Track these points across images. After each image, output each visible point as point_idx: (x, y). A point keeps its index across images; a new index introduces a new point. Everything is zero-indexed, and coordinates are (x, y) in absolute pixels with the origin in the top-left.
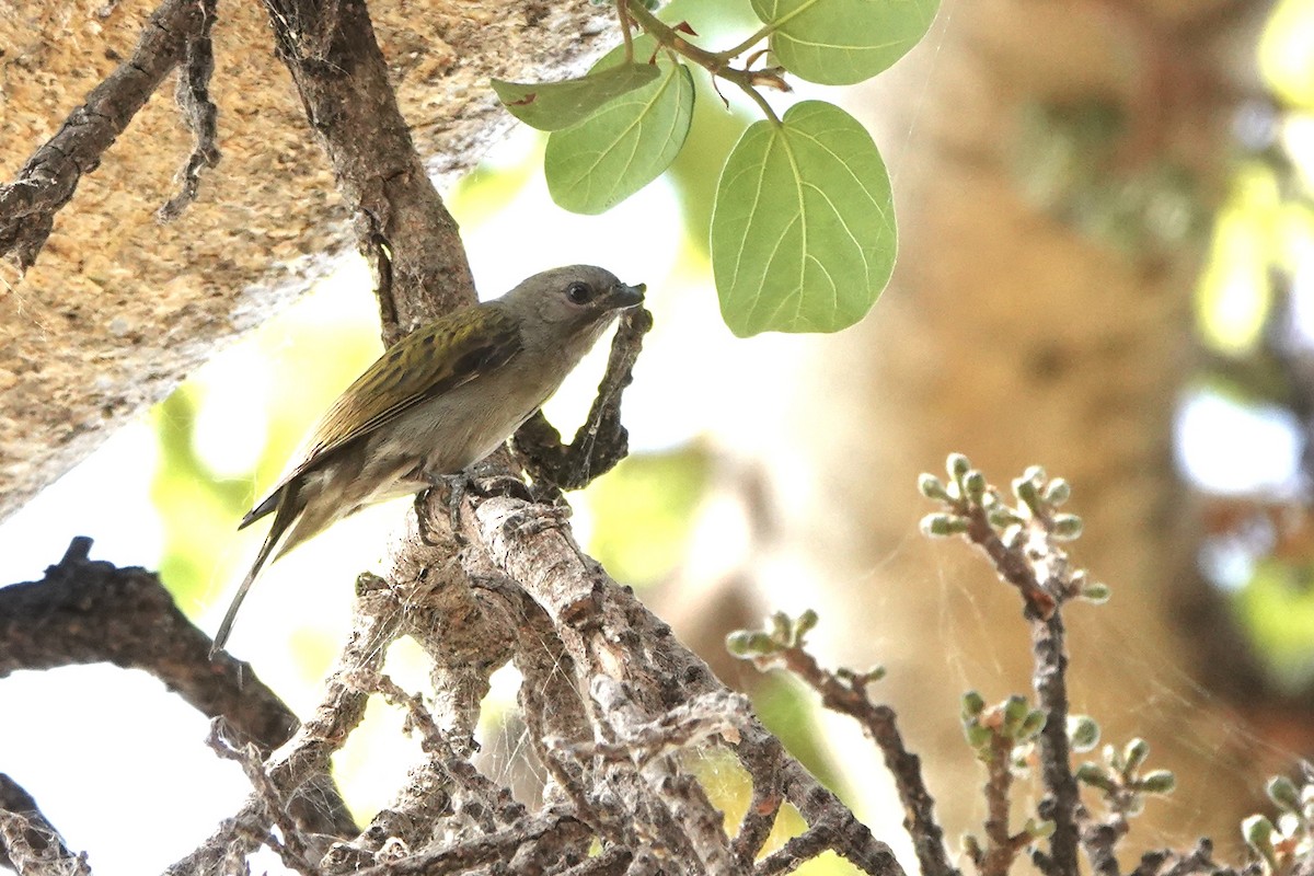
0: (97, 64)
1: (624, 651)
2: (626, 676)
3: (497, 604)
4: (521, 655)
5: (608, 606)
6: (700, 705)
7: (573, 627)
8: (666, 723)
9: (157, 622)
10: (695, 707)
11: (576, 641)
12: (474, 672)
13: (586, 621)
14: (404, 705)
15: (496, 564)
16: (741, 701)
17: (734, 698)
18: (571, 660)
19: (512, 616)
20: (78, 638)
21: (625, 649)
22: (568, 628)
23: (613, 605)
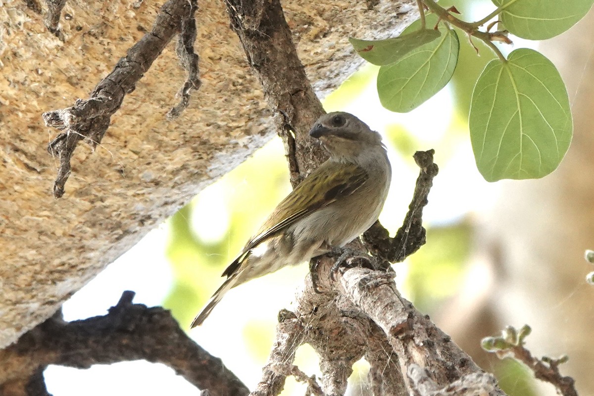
0: (133, 33)
1: (425, 351)
2: (427, 364)
3: (355, 325)
4: (369, 353)
5: (417, 326)
6: (468, 380)
7: (397, 338)
8: (449, 390)
9: (171, 337)
10: (464, 382)
11: (399, 346)
12: (344, 363)
13: (404, 335)
14: (306, 382)
15: (355, 304)
16: (490, 378)
17: (486, 376)
18: (397, 356)
19: (364, 331)
20: (127, 346)
21: (426, 349)
22: (394, 339)
23: (419, 325)
